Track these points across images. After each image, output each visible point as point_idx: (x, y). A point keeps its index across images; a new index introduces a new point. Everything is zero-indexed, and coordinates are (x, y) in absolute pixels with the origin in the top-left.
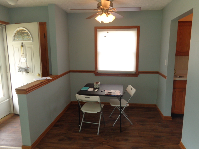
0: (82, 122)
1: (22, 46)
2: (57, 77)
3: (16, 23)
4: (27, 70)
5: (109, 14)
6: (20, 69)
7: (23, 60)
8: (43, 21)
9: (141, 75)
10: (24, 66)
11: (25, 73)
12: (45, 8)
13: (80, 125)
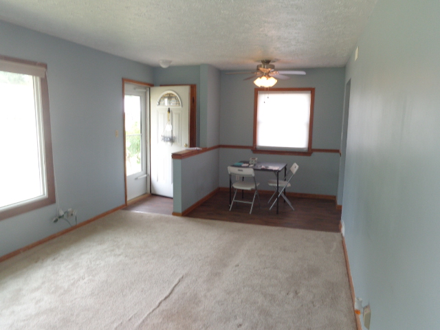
0: (234, 200)
1: (169, 111)
2: (205, 150)
3: (161, 85)
4: (172, 140)
5: (269, 77)
6: (165, 139)
7: (169, 128)
8: (193, 83)
9: (315, 154)
10: (169, 135)
11: (169, 143)
12: (196, 68)
13: (230, 204)
